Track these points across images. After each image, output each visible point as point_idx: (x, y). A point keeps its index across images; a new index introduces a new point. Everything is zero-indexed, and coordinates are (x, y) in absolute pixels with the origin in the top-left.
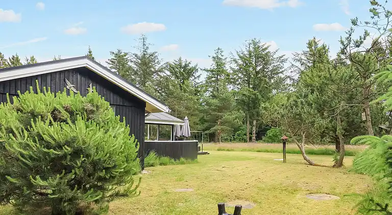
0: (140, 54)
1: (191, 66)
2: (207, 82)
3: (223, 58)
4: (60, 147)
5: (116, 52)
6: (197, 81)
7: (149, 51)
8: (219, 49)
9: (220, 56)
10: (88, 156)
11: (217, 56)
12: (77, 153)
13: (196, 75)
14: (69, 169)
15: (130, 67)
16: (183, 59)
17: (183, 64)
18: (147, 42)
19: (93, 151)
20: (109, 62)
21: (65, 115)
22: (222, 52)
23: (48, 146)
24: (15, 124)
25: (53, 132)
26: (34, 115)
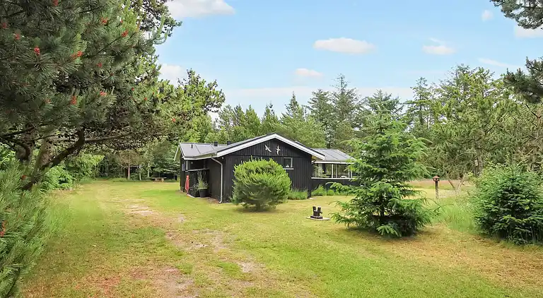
0: (339, 93)
1: (391, 99)
2: (408, 115)
3: (427, 88)
4: (258, 182)
5: (317, 91)
6: (399, 113)
7: (347, 89)
8: (421, 79)
9: (423, 86)
10: (267, 186)
11: (420, 87)
12: (264, 184)
13: (399, 106)
14: (260, 190)
15: (330, 105)
16: (383, 92)
17: (384, 97)
18: (344, 80)
19: (268, 184)
20: (311, 101)
21: (261, 170)
22: (425, 81)
23: (254, 182)
24: (245, 174)
25: (257, 177)
26: (250, 171)
